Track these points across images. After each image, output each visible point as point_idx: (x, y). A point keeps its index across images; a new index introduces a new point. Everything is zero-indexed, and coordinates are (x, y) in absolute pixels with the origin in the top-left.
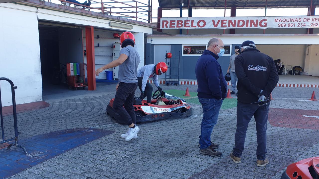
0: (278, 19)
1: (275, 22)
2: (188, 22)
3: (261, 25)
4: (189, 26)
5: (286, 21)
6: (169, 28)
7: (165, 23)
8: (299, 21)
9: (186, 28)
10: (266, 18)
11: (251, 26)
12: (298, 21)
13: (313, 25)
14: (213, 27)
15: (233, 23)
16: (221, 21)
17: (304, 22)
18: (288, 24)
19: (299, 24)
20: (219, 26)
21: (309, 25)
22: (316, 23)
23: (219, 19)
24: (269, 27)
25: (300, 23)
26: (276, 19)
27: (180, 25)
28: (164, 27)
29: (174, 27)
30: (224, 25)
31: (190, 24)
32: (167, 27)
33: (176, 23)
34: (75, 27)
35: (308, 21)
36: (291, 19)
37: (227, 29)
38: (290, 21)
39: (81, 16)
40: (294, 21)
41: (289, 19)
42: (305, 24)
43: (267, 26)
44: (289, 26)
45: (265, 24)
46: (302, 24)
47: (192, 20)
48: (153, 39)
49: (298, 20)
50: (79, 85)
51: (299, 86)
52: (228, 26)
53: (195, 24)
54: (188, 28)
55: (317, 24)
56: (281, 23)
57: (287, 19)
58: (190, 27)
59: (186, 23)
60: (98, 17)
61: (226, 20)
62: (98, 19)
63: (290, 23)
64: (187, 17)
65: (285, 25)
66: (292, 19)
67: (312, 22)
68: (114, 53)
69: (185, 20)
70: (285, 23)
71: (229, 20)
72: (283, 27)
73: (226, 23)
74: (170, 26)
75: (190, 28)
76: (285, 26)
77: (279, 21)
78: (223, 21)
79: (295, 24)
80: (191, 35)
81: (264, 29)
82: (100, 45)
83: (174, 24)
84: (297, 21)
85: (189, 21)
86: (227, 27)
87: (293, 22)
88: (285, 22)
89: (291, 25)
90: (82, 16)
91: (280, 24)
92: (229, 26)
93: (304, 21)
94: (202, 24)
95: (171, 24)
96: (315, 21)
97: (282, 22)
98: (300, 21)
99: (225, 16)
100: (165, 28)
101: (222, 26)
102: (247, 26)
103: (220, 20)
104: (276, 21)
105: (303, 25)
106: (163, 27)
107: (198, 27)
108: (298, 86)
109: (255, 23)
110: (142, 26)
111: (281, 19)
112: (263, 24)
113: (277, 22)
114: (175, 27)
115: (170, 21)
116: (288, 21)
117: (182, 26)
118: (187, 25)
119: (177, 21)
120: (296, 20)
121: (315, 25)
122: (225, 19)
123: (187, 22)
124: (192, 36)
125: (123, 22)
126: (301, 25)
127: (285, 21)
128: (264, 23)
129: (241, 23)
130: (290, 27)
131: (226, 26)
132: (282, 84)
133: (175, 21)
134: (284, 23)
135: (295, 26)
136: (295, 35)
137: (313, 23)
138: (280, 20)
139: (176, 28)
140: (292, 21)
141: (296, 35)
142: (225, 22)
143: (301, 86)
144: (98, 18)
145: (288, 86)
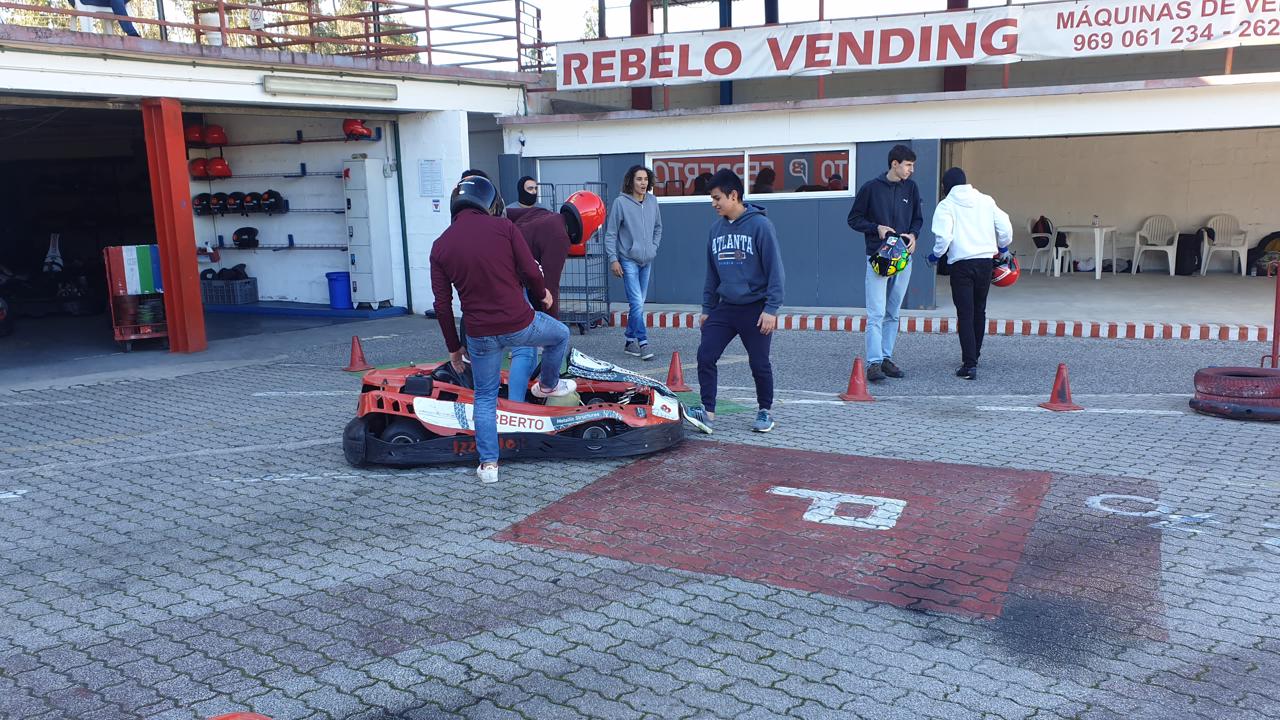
0: (1071, 15)
1: (1058, 27)
2: (667, 55)
3: (988, 48)
4: (671, 72)
5: (1112, 17)
6: (590, 84)
7: (575, 64)
8: (1178, 16)
9: (658, 81)
10: (1011, 13)
11: (942, 55)
12: (1172, 18)
13: (1251, 31)
14: (770, 70)
15: (862, 47)
16: (805, 39)
17: (1206, 21)
18: (1125, 34)
19: (1178, 31)
20: (798, 66)
21: (1228, 33)
22: (1270, 23)
23: (796, 33)
24: (1029, 56)
25: (1184, 23)
26: (1060, 15)
27: (633, 71)
28: (570, 83)
29: (612, 79)
30: (819, 57)
31: (675, 64)
32: (582, 80)
33: (617, 61)
34: (110, 106)
35: (1223, 13)
36: (1135, 8)
37: (834, 76)
38: (1134, 21)
39: (102, 60)
40: (1151, 19)
41: (1128, 9)
42: (1209, 27)
43: (1018, 52)
44: (1127, 43)
45: (1006, 43)
46: (1192, 29)
47: (681, 46)
48: (528, 136)
49: (1174, 11)
50: (137, 331)
51: (1158, 331)
52: (838, 65)
53: (696, 62)
54: (667, 81)
55: (1274, 24)
56: (1085, 30)
57: (1117, 10)
58: (675, 74)
59: (656, 62)
60: (197, 61)
61: (829, 37)
62: (197, 67)
63: (1135, 27)
64: (662, 32)
65: (1107, 38)
66: (1143, 9)
67: (1246, 15)
68: (349, 201)
69: (655, 46)
70: (1106, 29)
71: (841, 34)
72: (1100, 52)
73: (826, 50)
74: (597, 78)
75: (675, 80)
76: (1107, 45)
77: (1075, 24)
78: (813, 39)
79: (1157, 32)
80: (672, 112)
81: (1004, 65)
82: (308, 170)
83: (612, 64)
84: (1169, 14)
85: (671, 49)
86: (834, 67)
87: (1146, 24)
88: (1107, 23)
89: (1140, 38)
90: (105, 59)
91: (1083, 37)
92: (842, 60)
93: (1203, 15)
94: (723, 58)
95: (598, 67)
96: (1264, 10)
97: (1090, 25)
98: (1184, 14)
99: (821, 18)
100: (575, 85)
101: (810, 62)
102: (924, 56)
103: (803, 36)
104: (1063, 21)
105: (1199, 32)
106: (567, 81)
107: (707, 76)
108: (1149, 331)
109: (963, 38)
110: (459, 83)
111: (1085, 13)
112: (997, 42)
113: (1065, 26)
114: (614, 81)
115: (594, 53)
116: (1121, 18)
117: (641, 73)
118: (662, 68)
119: (622, 51)
120: (1166, 12)
121: (1260, 31)
122: (824, 28)
123: (661, 56)
124: (675, 115)
125: (341, 75)
126: (1187, 34)
127: (1109, 19)
128: (1005, 38)
129: (896, 46)
130: (1135, 49)
131: (827, 63)
132: (1073, 324)
133: (612, 54)
134: (1101, 30)
135: (1157, 43)
136: (1146, 85)
137: (1249, 23)
138: (1084, 19)
139: (618, 83)
140: (1141, 20)
141: (1152, 83)
142: (820, 44)
143: (1167, 332)
144: (194, 64)
145: (1101, 335)
